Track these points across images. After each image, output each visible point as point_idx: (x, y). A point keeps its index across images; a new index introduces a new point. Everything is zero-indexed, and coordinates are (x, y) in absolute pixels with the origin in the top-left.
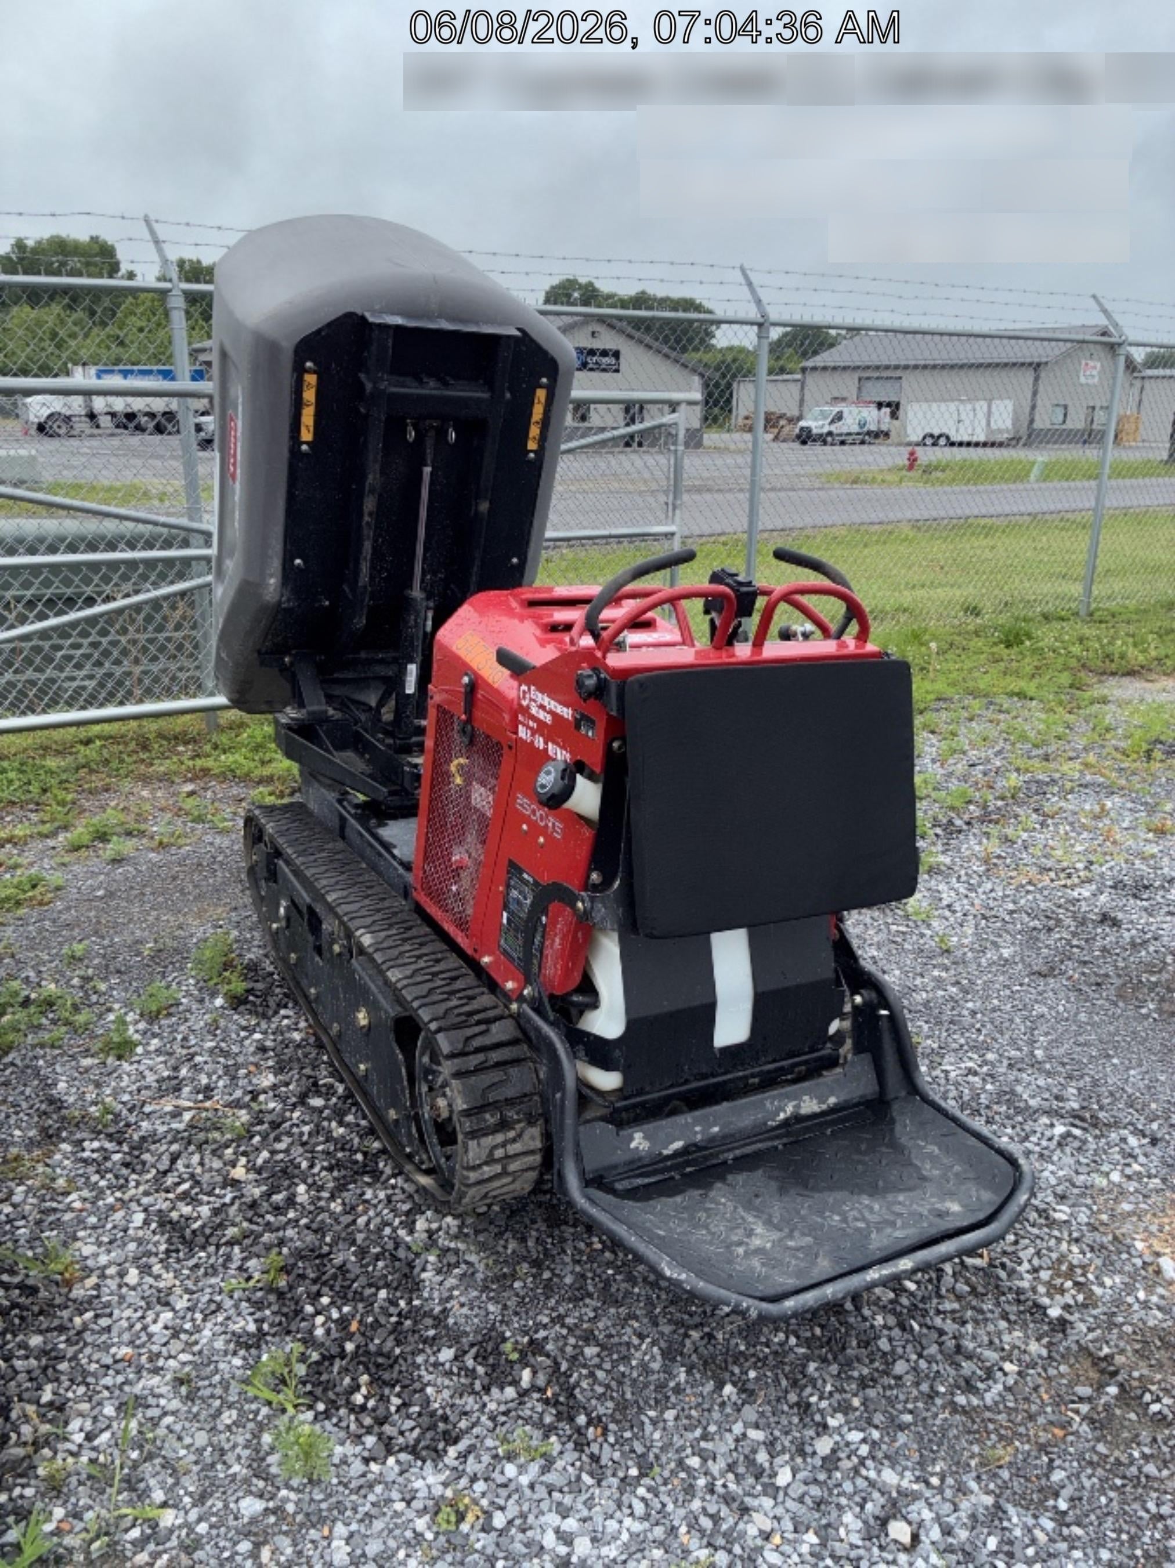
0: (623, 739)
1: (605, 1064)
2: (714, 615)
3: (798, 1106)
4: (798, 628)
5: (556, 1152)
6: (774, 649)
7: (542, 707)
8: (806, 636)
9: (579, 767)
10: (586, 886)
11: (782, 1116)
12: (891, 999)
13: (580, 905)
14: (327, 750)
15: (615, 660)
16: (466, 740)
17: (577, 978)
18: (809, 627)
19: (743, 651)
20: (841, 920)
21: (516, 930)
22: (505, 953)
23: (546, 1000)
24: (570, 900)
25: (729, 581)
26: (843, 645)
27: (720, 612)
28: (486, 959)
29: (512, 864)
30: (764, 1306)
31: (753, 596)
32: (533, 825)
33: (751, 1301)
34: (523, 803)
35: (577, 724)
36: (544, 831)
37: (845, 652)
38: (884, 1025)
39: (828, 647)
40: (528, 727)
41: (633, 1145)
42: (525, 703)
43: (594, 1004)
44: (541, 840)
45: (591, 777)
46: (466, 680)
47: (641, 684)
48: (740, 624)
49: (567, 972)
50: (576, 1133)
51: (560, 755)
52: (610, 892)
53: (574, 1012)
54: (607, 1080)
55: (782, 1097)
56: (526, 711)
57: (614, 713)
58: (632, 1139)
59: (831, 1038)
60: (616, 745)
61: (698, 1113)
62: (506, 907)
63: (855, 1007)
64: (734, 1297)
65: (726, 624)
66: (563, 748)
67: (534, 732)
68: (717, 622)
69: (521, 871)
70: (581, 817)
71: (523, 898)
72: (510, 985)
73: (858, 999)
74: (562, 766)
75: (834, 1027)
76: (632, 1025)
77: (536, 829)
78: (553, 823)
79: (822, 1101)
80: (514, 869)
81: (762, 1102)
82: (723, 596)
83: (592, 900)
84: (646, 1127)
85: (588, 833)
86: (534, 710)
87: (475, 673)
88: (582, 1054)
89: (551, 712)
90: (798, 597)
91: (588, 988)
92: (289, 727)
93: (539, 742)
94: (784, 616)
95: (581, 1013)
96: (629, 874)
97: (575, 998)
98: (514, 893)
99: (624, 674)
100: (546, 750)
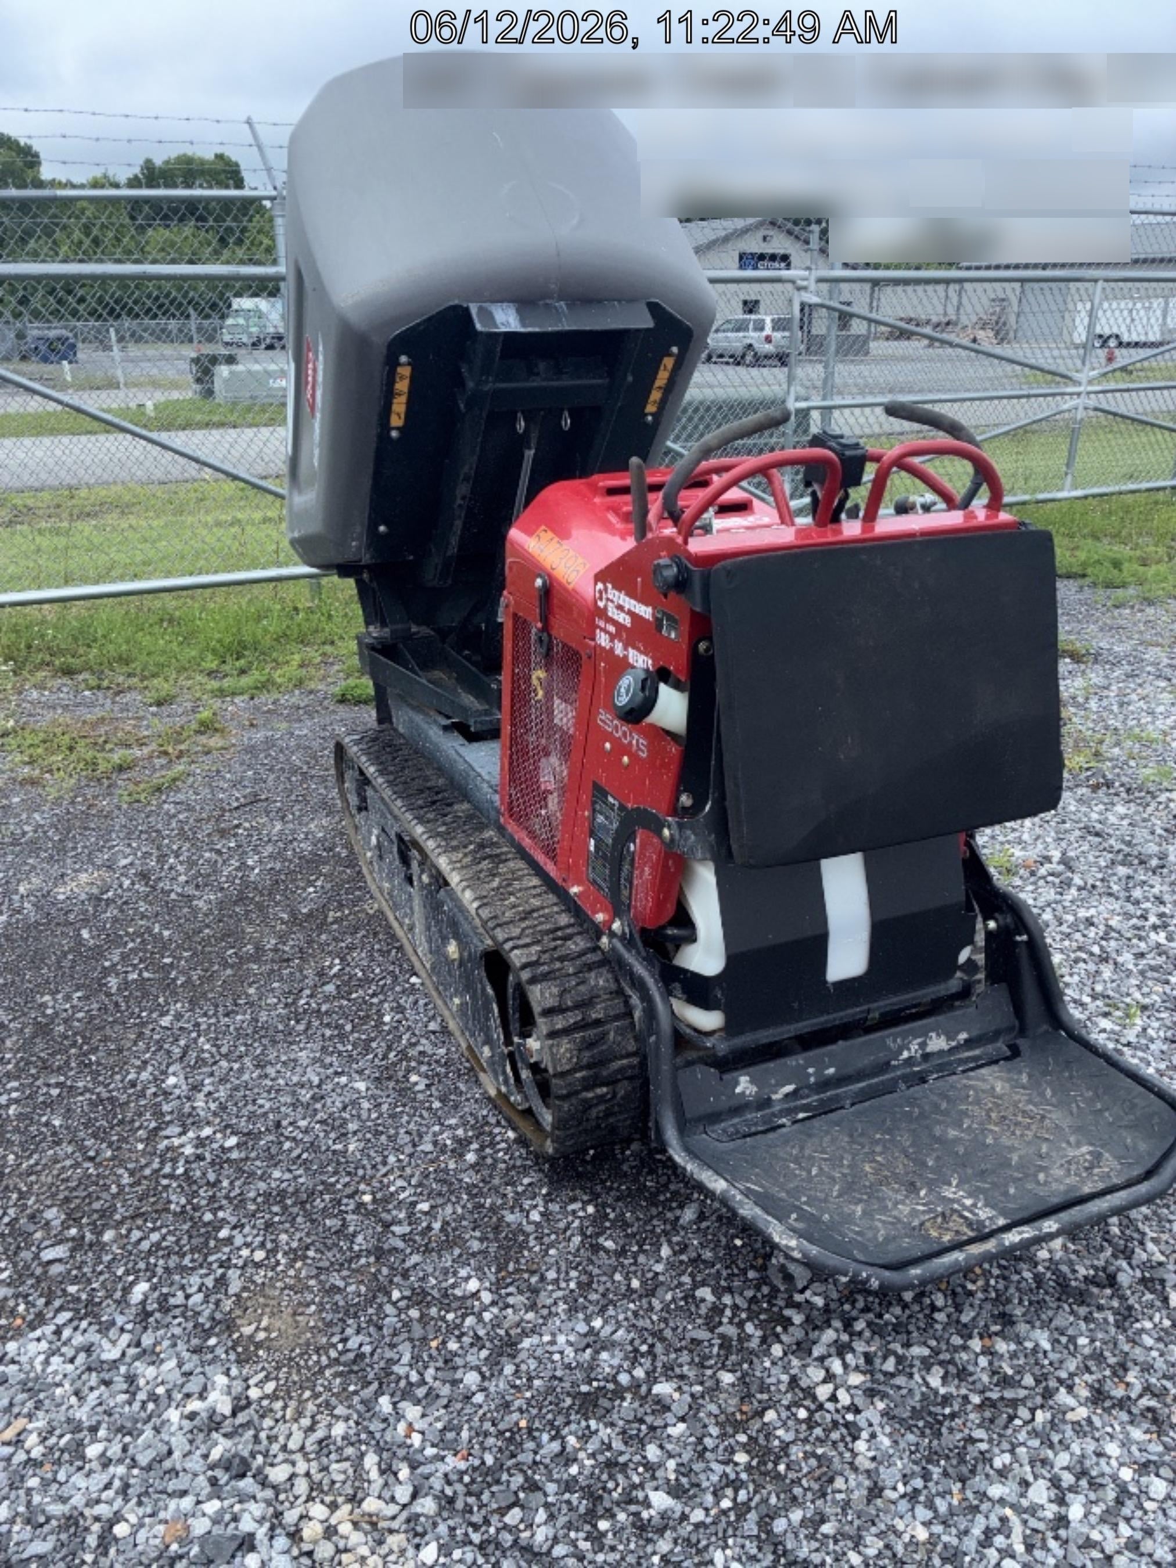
0: (710, 639)
1: (705, 1003)
2: (816, 487)
3: (923, 1045)
4: (919, 500)
5: (653, 1101)
6: (888, 523)
7: (620, 608)
8: (927, 508)
9: (662, 675)
10: (675, 810)
11: (905, 1054)
12: (1030, 923)
13: (666, 832)
14: (412, 670)
15: (697, 545)
16: (543, 651)
17: (670, 910)
18: (930, 497)
19: (851, 529)
20: (972, 836)
21: (604, 857)
22: (594, 882)
23: (637, 936)
24: (656, 826)
25: (833, 444)
26: (971, 516)
27: (822, 483)
28: (575, 890)
29: (596, 787)
30: (887, 1274)
31: (861, 461)
32: (616, 742)
33: (871, 1270)
34: (605, 719)
35: (658, 623)
36: (626, 750)
37: (974, 523)
38: (1023, 954)
39: (954, 519)
40: (607, 632)
41: (738, 1090)
42: (601, 604)
43: (691, 937)
44: (626, 759)
45: (677, 686)
46: (539, 582)
47: (729, 573)
48: (847, 496)
49: (659, 905)
50: (675, 1078)
51: (640, 661)
52: (701, 817)
53: (670, 946)
54: (708, 1020)
55: (905, 1035)
56: (603, 613)
57: (698, 609)
58: (737, 1083)
59: (961, 968)
60: (702, 646)
61: (811, 1054)
62: (592, 834)
63: (989, 934)
64: (852, 1267)
65: (830, 496)
66: (645, 654)
67: (612, 637)
68: (819, 494)
69: (605, 794)
70: (668, 732)
71: (608, 821)
72: (600, 917)
73: (992, 925)
74: (643, 676)
75: (964, 956)
76: (732, 959)
77: (621, 749)
78: (637, 741)
79: (949, 1038)
80: (600, 792)
81: (883, 1039)
82: (825, 462)
83: (681, 826)
84: (751, 1069)
85: (674, 749)
86: (612, 612)
87: (550, 576)
88: (678, 992)
89: (630, 613)
90: (916, 460)
91: (683, 920)
92: (373, 648)
93: (619, 649)
94: (900, 484)
95: (678, 947)
96: (722, 797)
97: (669, 932)
98: (600, 819)
99: (709, 560)
100: (626, 657)
